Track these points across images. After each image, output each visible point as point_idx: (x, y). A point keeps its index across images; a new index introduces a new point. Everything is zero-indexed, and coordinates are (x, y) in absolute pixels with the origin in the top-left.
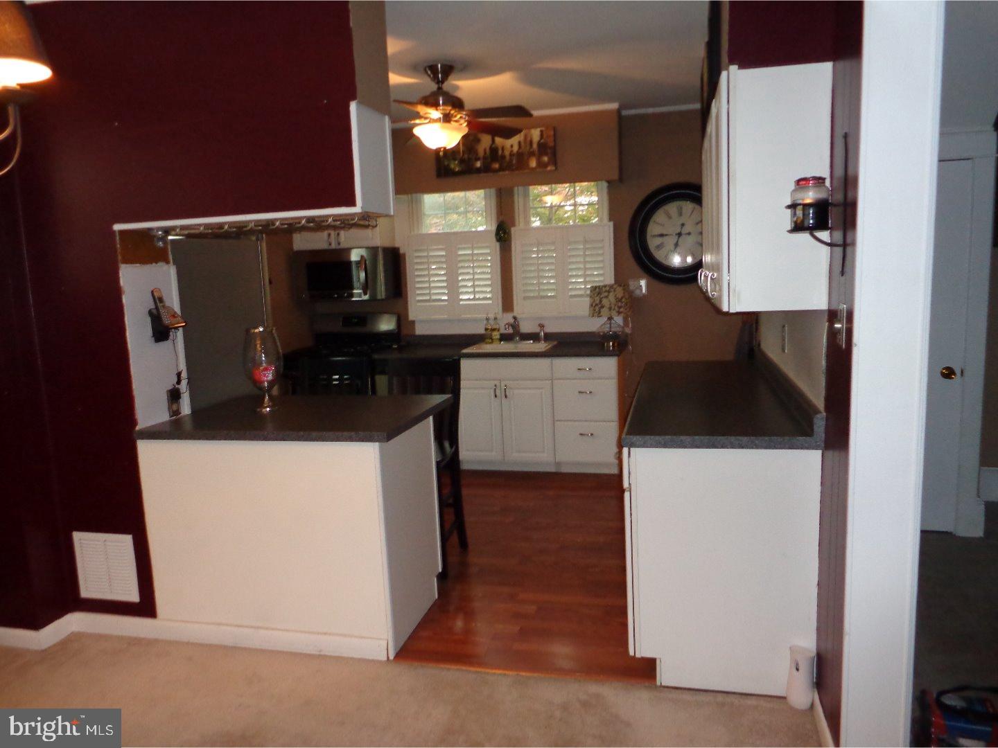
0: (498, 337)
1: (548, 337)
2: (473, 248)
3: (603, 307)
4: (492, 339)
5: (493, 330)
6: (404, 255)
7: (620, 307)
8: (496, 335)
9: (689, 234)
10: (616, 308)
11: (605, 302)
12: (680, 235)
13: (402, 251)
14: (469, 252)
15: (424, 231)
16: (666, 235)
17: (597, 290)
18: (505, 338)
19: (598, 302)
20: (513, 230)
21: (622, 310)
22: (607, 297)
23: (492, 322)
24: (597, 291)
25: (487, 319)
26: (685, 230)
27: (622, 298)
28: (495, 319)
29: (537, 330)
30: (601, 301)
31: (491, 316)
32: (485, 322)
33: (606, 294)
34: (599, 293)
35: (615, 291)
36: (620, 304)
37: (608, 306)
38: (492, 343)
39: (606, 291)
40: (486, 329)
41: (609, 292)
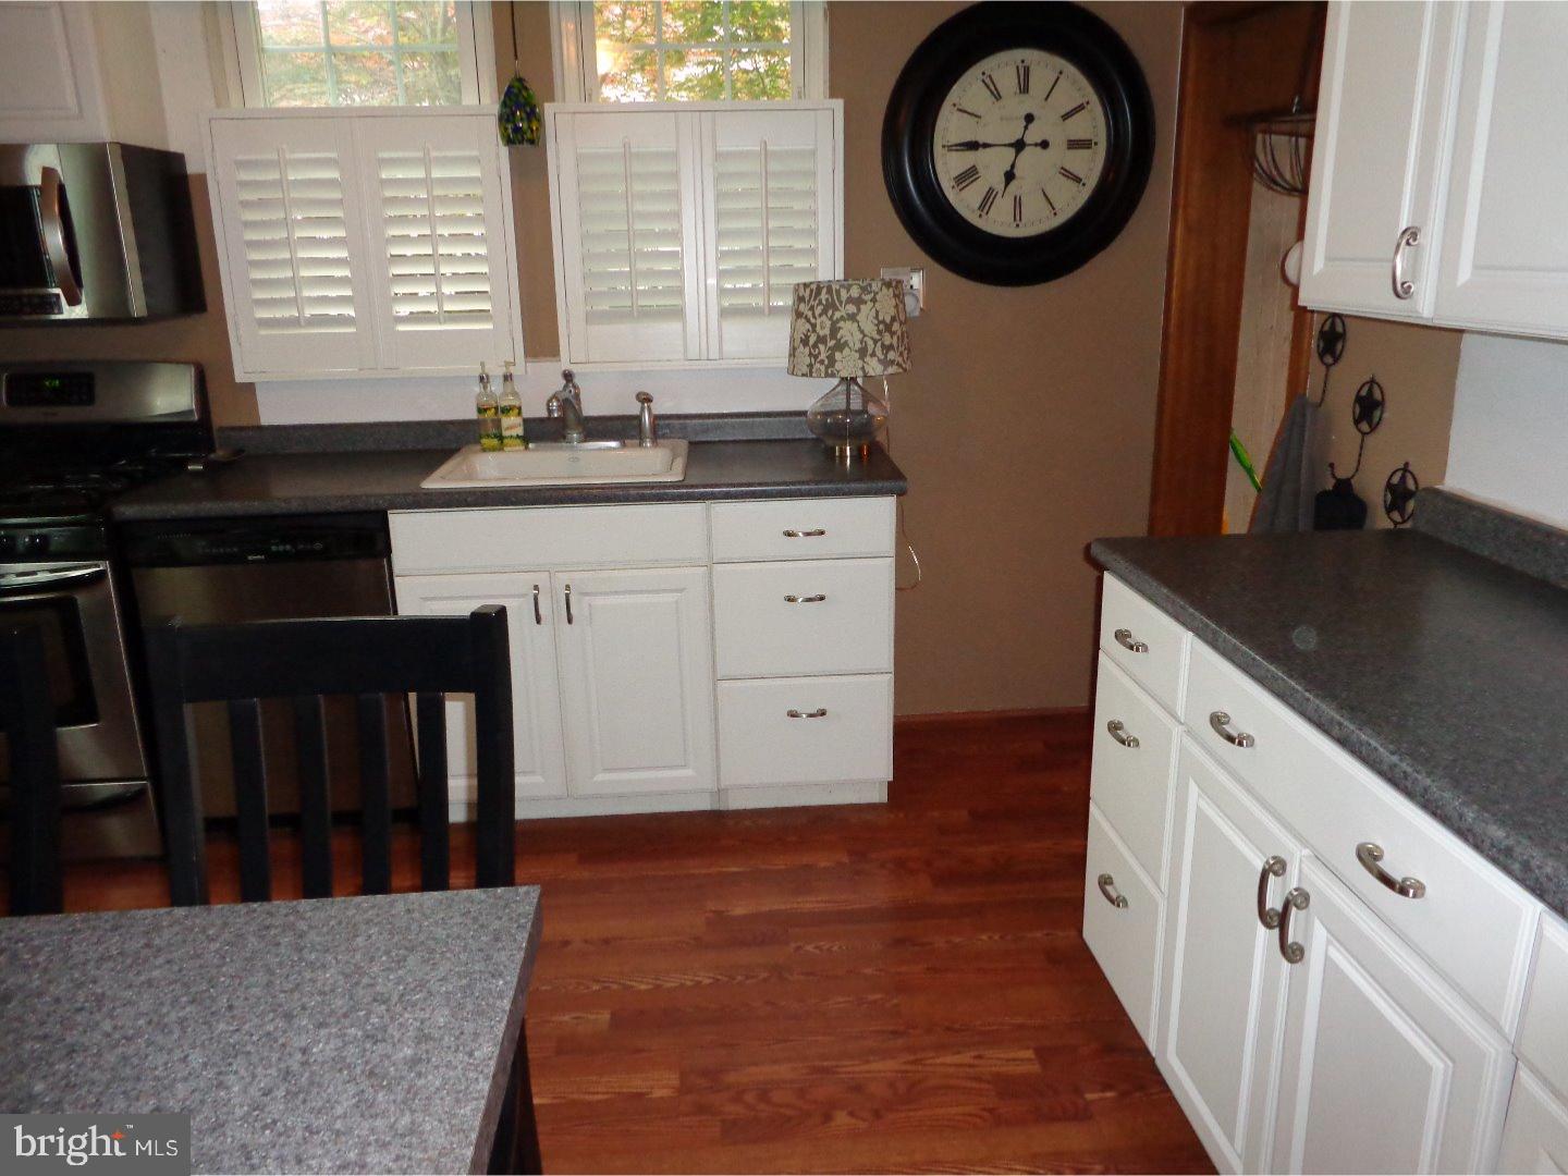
0: (520, 431)
1: (664, 427)
2: (426, 163)
3: (840, 346)
4: (501, 438)
5: (506, 410)
6: (202, 178)
7: (887, 348)
8: (512, 425)
9: (1044, 145)
10: (879, 352)
11: (848, 331)
12: (1019, 146)
13: (192, 168)
14: (418, 173)
15: (257, 102)
16: (986, 146)
17: (824, 296)
18: (542, 432)
19: (827, 331)
20: (548, 110)
21: (892, 355)
22: (852, 317)
23: (496, 387)
24: (811, 299)
25: (483, 380)
26: (1033, 135)
27: (893, 319)
28: (507, 378)
29: (633, 408)
30: (834, 330)
31: (494, 371)
32: (477, 389)
33: (851, 308)
34: (830, 306)
35: (874, 300)
36: (887, 340)
37: (858, 346)
38: (500, 448)
39: (850, 300)
40: (481, 410)
41: (858, 302)
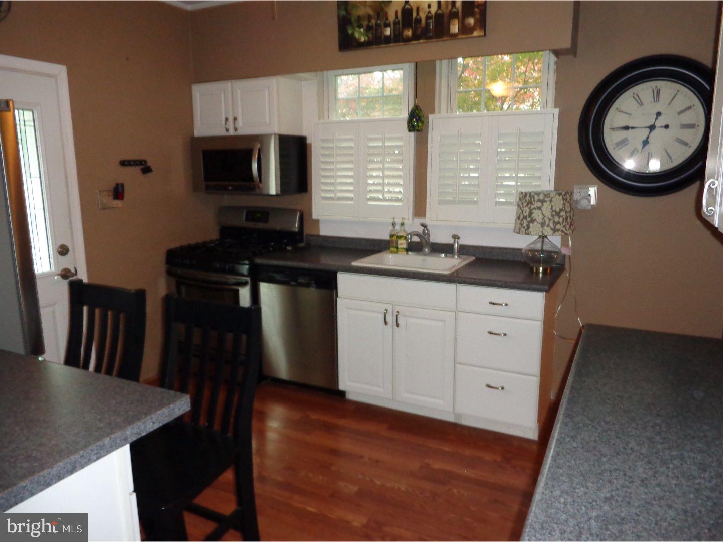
0: (405, 246)
1: (465, 250)
2: (383, 139)
3: (532, 221)
4: (397, 248)
5: (400, 237)
6: (310, 145)
7: (556, 223)
8: (402, 244)
9: (667, 127)
10: (551, 225)
11: (537, 215)
12: (652, 128)
13: (308, 141)
14: (380, 144)
15: (333, 118)
16: (632, 128)
17: (528, 198)
18: (413, 248)
19: (526, 214)
20: (431, 117)
21: (558, 227)
22: (539, 208)
23: (398, 228)
24: (527, 200)
25: (393, 224)
26: (661, 122)
27: (561, 210)
28: (402, 224)
29: (450, 241)
30: (531, 213)
31: (398, 221)
32: (390, 228)
33: (539, 204)
34: (530, 203)
35: (551, 201)
36: (557, 219)
37: (541, 221)
38: (397, 253)
39: (539, 200)
40: (391, 236)
41: (543, 202)
